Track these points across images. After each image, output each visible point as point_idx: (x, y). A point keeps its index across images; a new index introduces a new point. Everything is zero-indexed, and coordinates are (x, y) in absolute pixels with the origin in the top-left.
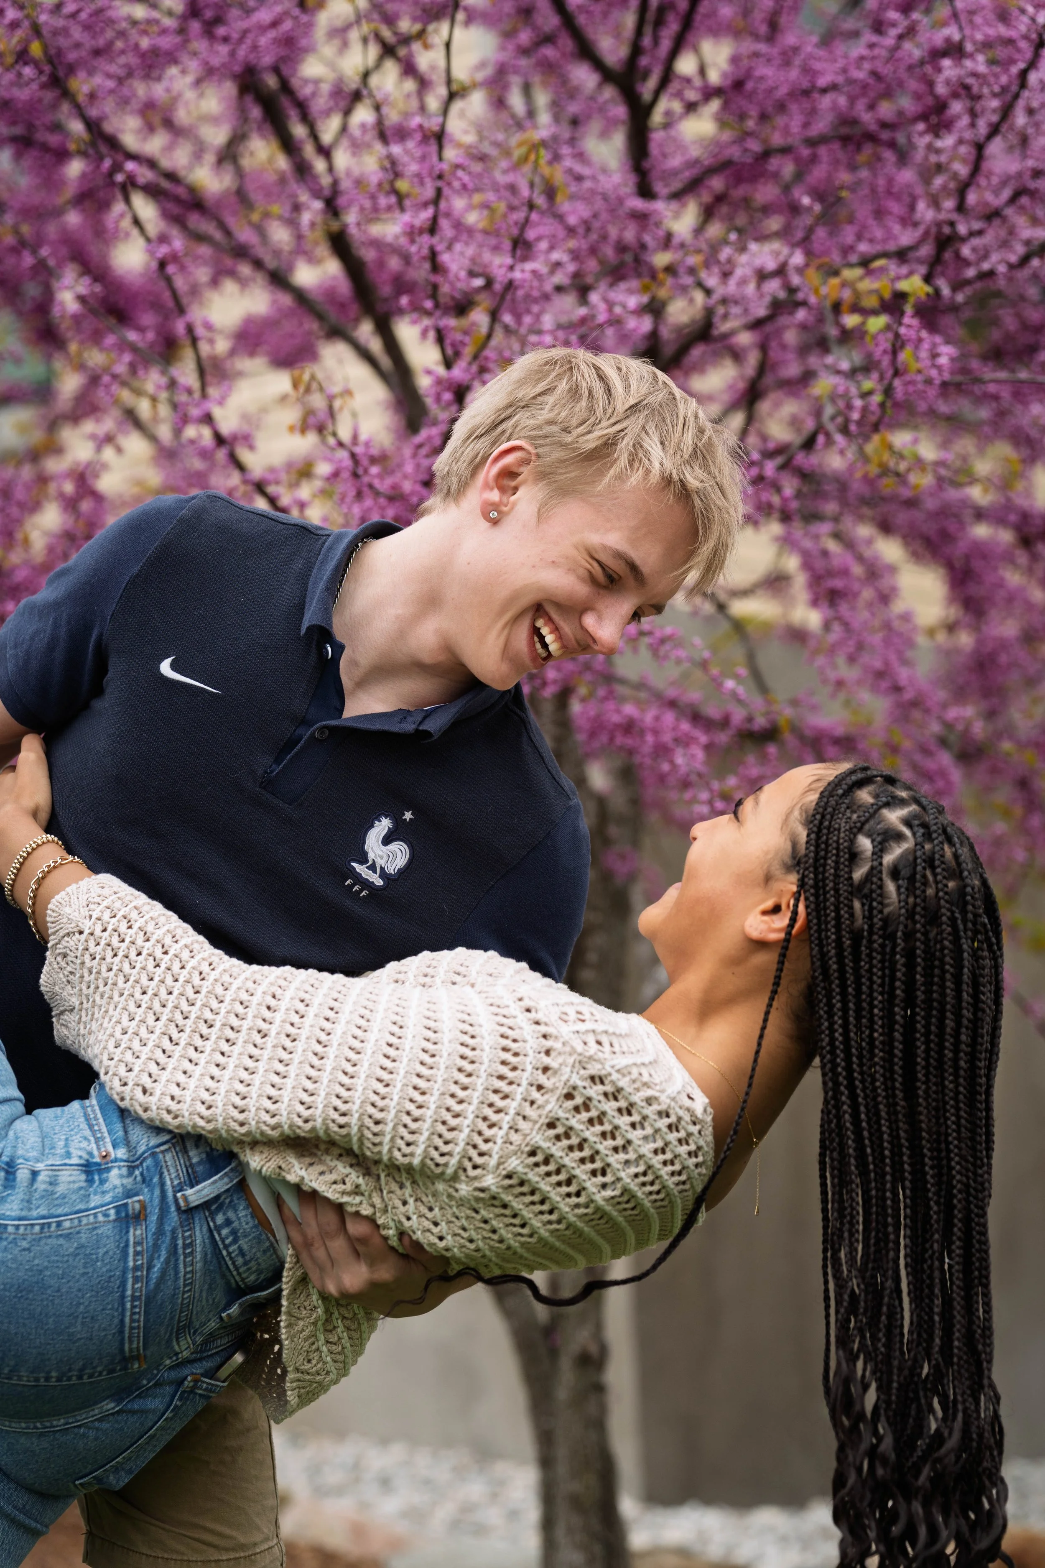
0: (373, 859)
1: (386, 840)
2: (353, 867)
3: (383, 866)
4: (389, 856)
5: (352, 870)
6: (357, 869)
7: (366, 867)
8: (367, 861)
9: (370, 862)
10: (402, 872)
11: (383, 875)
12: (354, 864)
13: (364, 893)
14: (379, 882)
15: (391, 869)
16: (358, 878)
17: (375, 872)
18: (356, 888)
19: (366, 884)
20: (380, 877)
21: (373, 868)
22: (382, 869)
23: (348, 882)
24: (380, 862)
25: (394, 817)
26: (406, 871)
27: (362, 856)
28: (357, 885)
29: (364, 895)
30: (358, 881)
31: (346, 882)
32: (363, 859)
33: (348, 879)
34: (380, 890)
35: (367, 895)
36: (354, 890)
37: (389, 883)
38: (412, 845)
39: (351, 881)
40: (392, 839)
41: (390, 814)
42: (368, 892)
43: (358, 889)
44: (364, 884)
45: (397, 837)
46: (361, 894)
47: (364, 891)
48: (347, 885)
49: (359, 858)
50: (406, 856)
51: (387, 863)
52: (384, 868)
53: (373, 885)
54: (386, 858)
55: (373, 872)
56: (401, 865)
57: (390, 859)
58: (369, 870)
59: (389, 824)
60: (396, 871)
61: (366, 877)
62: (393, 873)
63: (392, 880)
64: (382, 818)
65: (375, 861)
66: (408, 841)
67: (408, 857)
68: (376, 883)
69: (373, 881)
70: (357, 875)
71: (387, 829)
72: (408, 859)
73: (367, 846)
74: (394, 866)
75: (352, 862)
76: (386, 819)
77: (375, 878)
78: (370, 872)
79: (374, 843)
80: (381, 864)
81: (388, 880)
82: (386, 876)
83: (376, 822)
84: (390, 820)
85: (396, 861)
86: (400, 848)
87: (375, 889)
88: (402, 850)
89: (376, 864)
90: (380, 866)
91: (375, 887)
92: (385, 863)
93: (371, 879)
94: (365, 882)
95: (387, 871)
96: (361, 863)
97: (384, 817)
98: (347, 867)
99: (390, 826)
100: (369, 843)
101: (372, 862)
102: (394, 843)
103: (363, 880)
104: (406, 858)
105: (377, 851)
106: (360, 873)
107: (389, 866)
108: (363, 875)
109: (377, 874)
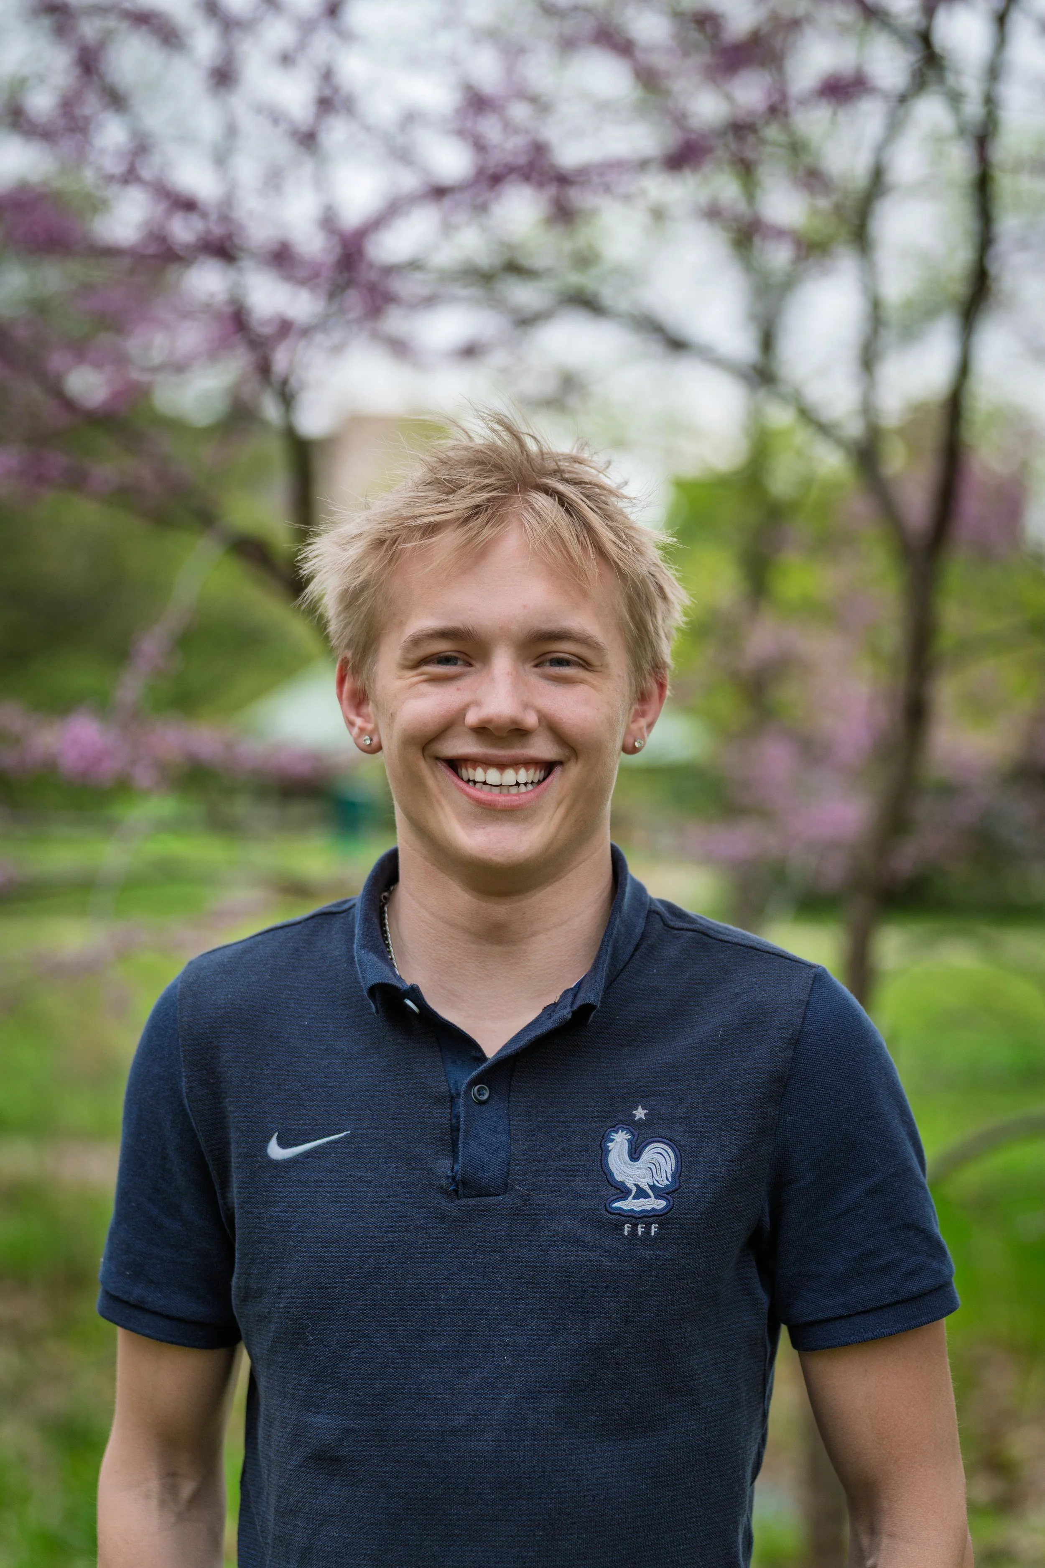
0: (635, 1185)
1: (635, 1154)
2: (620, 1209)
3: (651, 1184)
4: (650, 1168)
5: (620, 1212)
6: (626, 1208)
7: (634, 1198)
8: (630, 1191)
9: (634, 1190)
10: (677, 1175)
11: (659, 1193)
12: (616, 1205)
13: (654, 1229)
14: (661, 1204)
15: (663, 1181)
16: (634, 1218)
17: (647, 1196)
18: (640, 1230)
19: (647, 1217)
20: (659, 1196)
21: (641, 1193)
22: (653, 1187)
23: (627, 1229)
24: (645, 1183)
25: (624, 1126)
26: (681, 1171)
27: (619, 1189)
28: (639, 1226)
29: (655, 1232)
30: (638, 1221)
31: (624, 1232)
32: (622, 1192)
33: (624, 1226)
34: (668, 1213)
35: (658, 1230)
36: (640, 1234)
37: (672, 1197)
38: (668, 1139)
39: (628, 1227)
40: (640, 1148)
41: (617, 1126)
42: (657, 1225)
43: (643, 1229)
44: (646, 1219)
45: (645, 1143)
46: (651, 1233)
47: (651, 1228)
48: (628, 1235)
49: (618, 1194)
50: (669, 1155)
51: (653, 1177)
52: (654, 1185)
53: (657, 1213)
54: (648, 1173)
55: (645, 1198)
56: (672, 1170)
57: (653, 1171)
58: (639, 1199)
59: (625, 1138)
60: (670, 1179)
61: (641, 1209)
62: (669, 1183)
63: (673, 1192)
64: (611, 1137)
65: (638, 1185)
66: (660, 1139)
67: (672, 1154)
68: (659, 1208)
69: (653, 1208)
70: (629, 1214)
71: (627, 1142)
72: (673, 1156)
73: (619, 1177)
74: (664, 1175)
75: (614, 1203)
76: (617, 1133)
77: (653, 1202)
78: (642, 1200)
79: (623, 1168)
80: (648, 1184)
81: (669, 1197)
82: (664, 1193)
83: (608, 1145)
84: (622, 1132)
85: (662, 1169)
86: (656, 1151)
87: (661, 1215)
88: (661, 1152)
89: (641, 1186)
90: (647, 1186)
91: (660, 1213)
92: (652, 1180)
93: (649, 1208)
94: (645, 1216)
95: (661, 1186)
96: (624, 1198)
97: (612, 1134)
98: (612, 1214)
99: (627, 1138)
100: (617, 1169)
101: (636, 1188)
102: (645, 1151)
103: (641, 1215)
104: (671, 1158)
105: (633, 1174)
106: (632, 1209)
107: (658, 1179)
108: (637, 1210)
109: (651, 1197)
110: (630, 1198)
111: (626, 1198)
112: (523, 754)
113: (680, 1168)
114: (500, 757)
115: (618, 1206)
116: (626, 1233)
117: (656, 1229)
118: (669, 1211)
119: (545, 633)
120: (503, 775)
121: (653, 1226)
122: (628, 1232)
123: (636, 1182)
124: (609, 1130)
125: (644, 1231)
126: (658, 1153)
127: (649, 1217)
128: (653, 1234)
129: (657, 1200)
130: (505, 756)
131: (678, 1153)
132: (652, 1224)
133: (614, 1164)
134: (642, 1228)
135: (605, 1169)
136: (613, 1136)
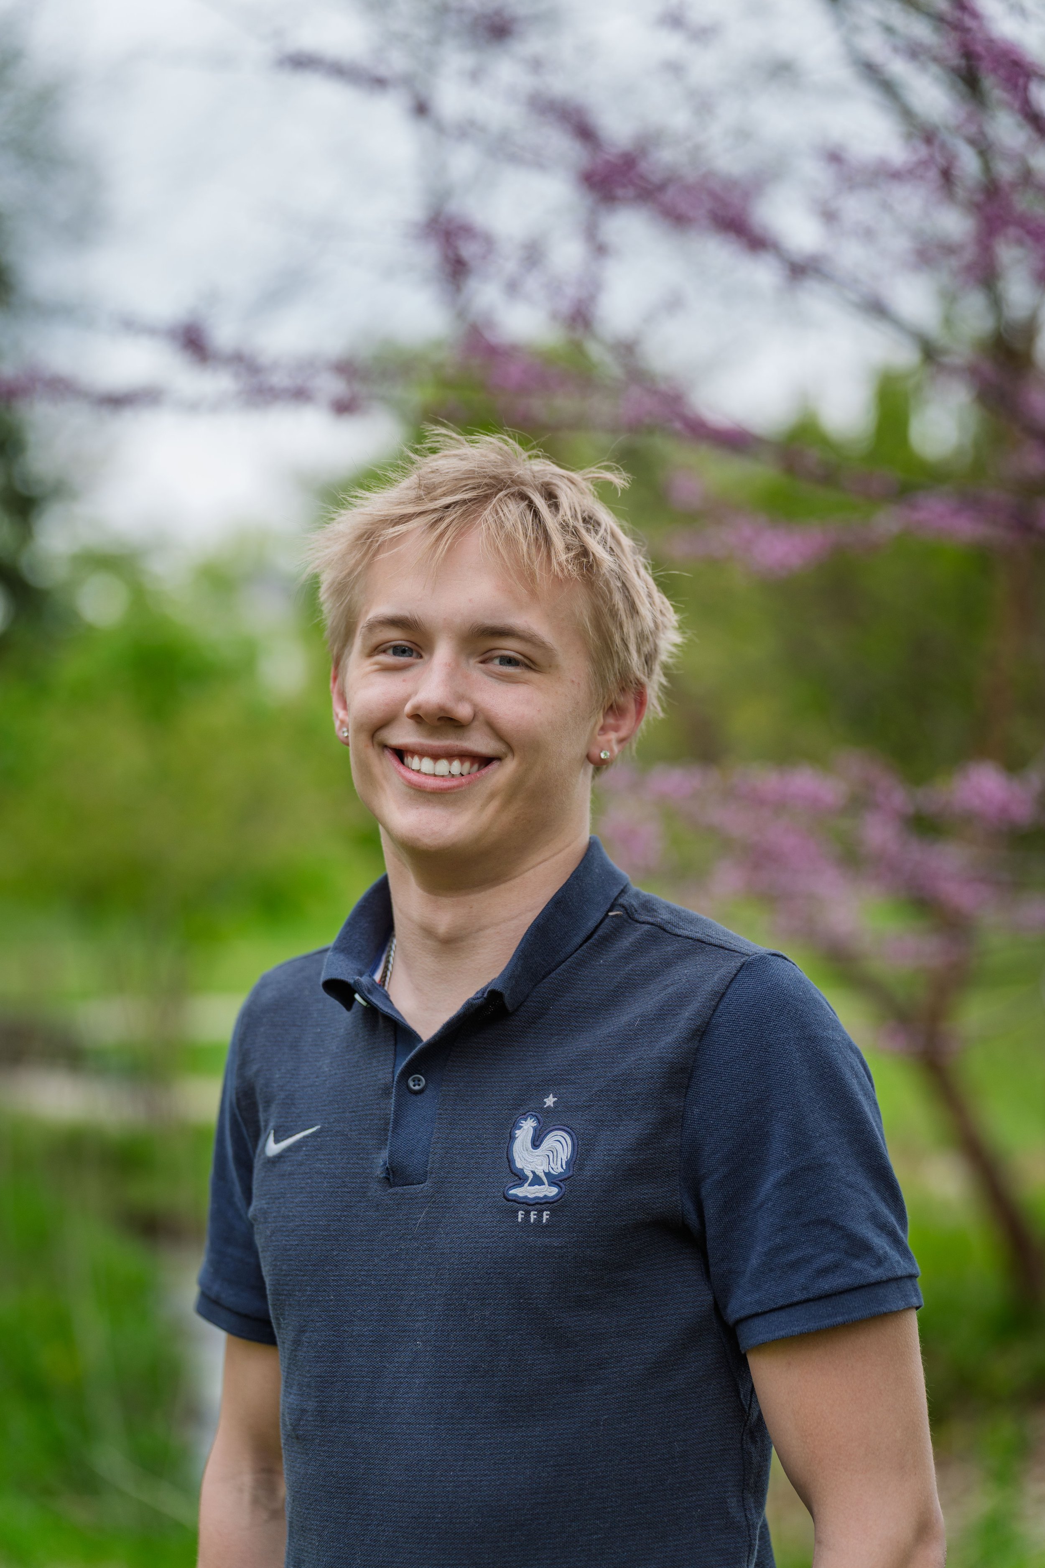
0: (533, 1172)
1: (536, 1143)
2: (516, 1195)
3: (547, 1171)
4: (548, 1156)
5: (516, 1200)
6: (521, 1195)
7: (530, 1185)
8: (527, 1178)
9: (531, 1176)
10: (571, 1163)
11: (553, 1180)
12: (513, 1192)
13: (546, 1216)
14: (553, 1191)
15: (558, 1169)
16: (528, 1204)
17: (541, 1183)
18: (533, 1217)
19: (540, 1204)
20: (552, 1183)
21: (537, 1181)
22: (547, 1174)
23: (520, 1215)
24: (541, 1169)
25: (534, 1113)
26: (576, 1159)
27: (517, 1176)
28: (532, 1213)
29: (547, 1219)
30: (530, 1208)
31: (518, 1218)
32: (520, 1179)
33: (518, 1213)
34: (559, 1200)
35: (549, 1217)
36: (532, 1221)
37: (565, 1185)
38: (568, 1127)
39: (522, 1214)
40: (543, 1136)
41: (528, 1114)
42: (549, 1213)
43: (535, 1217)
44: (538, 1206)
45: (547, 1131)
46: (542, 1220)
47: (543, 1215)
48: (521, 1222)
49: (516, 1180)
50: (566, 1142)
51: (549, 1164)
52: (549, 1172)
53: (548, 1200)
54: (546, 1160)
55: (539, 1185)
56: (567, 1157)
57: (550, 1158)
58: (533, 1186)
59: (531, 1125)
60: (564, 1167)
61: (534, 1196)
62: (563, 1171)
63: (566, 1179)
64: (520, 1124)
65: (534, 1172)
66: (561, 1127)
67: (570, 1141)
68: (550, 1196)
69: (545, 1195)
70: (524, 1201)
71: (532, 1129)
72: (571, 1144)
73: (519, 1164)
74: (559, 1163)
75: (512, 1190)
76: (526, 1121)
77: (545, 1189)
78: (537, 1187)
79: (524, 1156)
80: (544, 1171)
81: (561, 1184)
82: (557, 1181)
83: (516, 1132)
84: (530, 1119)
85: (558, 1156)
86: (556, 1139)
87: (553, 1203)
88: (559, 1139)
89: (537, 1173)
90: (543, 1173)
91: (551, 1200)
92: (548, 1167)
93: (541, 1195)
94: (537, 1203)
95: (557, 1174)
96: (521, 1185)
97: (522, 1121)
98: (508, 1200)
99: (533, 1125)
100: (519, 1157)
101: (532, 1176)
102: (546, 1139)
103: (534, 1202)
104: (569, 1145)
105: (532, 1161)
106: (527, 1196)
107: (553, 1167)
108: (530, 1197)
109: (544, 1185)
110: (526, 1185)
111: (522, 1185)
112: (457, 746)
113: (575, 1156)
114: (434, 747)
115: (515, 1193)
116: (520, 1220)
117: (548, 1217)
118: (561, 1198)
119: (488, 628)
120: (436, 764)
121: (545, 1213)
122: (522, 1219)
123: (533, 1169)
124: (520, 1117)
125: (536, 1219)
126: (557, 1141)
127: (541, 1204)
128: (544, 1221)
129: (551, 1187)
130: (439, 747)
131: (576, 1141)
132: (543, 1211)
133: (518, 1151)
134: (534, 1215)
135: (509, 1157)
136: (522, 1123)
